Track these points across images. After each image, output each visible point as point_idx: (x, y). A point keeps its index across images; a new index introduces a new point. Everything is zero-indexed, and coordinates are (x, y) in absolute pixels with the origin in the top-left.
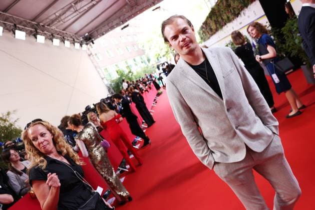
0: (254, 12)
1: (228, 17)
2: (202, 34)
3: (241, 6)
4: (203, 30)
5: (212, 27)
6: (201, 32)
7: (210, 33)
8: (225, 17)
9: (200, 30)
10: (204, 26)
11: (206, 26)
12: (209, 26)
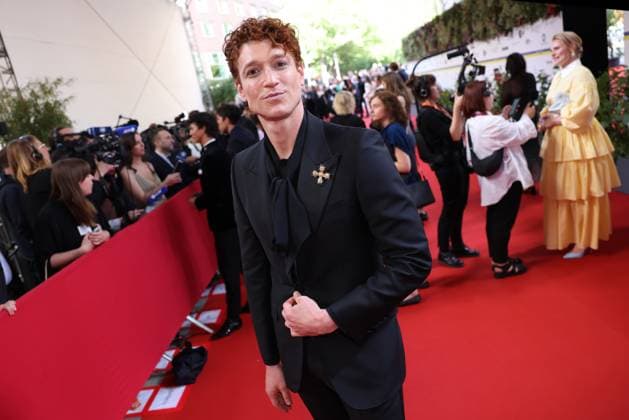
0: (544, 35)
1: (485, 30)
2: (412, 46)
3: (523, 18)
4: (418, 39)
5: (440, 39)
6: (412, 42)
7: (430, 49)
8: (478, 28)
9: (409, 38)
10: (423, 33)
11: (427, 34)
12: (435, 35)
